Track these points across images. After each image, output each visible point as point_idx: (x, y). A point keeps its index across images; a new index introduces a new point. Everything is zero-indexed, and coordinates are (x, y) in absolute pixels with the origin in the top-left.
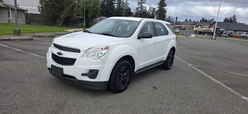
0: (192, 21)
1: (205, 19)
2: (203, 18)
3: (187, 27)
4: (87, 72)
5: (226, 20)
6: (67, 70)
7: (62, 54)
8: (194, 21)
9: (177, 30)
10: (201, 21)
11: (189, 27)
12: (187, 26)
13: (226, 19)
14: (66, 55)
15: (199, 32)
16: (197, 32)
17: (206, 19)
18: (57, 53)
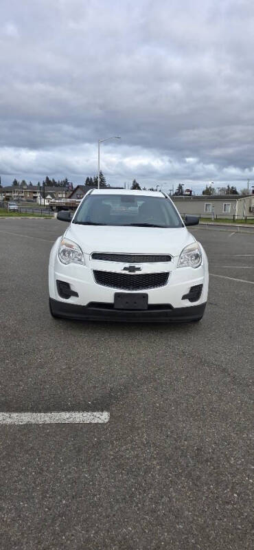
0: (28, 184)
1: (51, 180)
2: (47, 178)
3: (23, 197)
4: (187, 292)
5: (90, 182)
6: (155, 296)
7: (139, 269)
8: (31, 185)
9: (14, 205)
10: (44, 183)
11: (25, 196)
12: (23, 195)
13: (88, 179)
14: (147, 268)
15: (57, 207)
16: (54, 208)
17: (53, 180)
18: (125, 269)
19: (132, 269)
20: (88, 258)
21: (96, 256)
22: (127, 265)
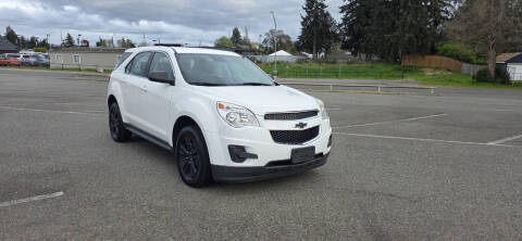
18: (297, 126)
19: (302, 125)
20: (261, 119)
21: (268, 117)
22: (298, 122)
